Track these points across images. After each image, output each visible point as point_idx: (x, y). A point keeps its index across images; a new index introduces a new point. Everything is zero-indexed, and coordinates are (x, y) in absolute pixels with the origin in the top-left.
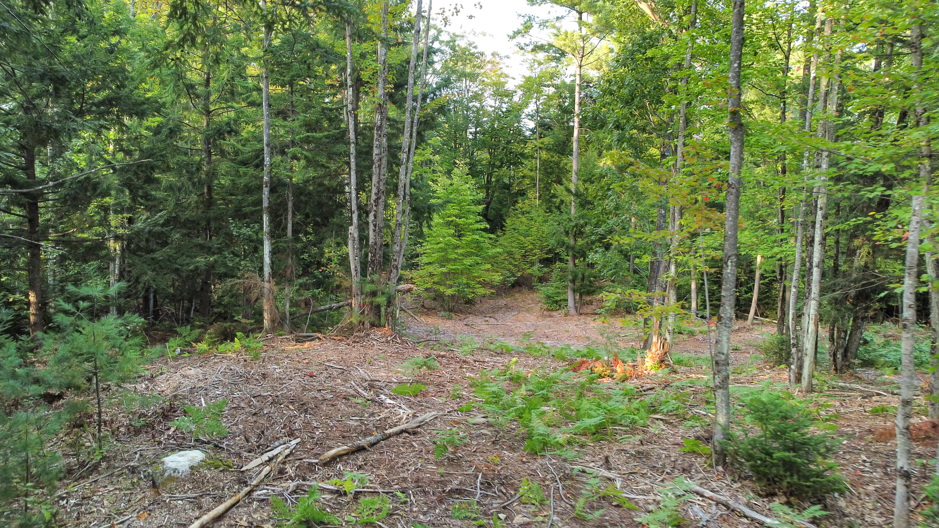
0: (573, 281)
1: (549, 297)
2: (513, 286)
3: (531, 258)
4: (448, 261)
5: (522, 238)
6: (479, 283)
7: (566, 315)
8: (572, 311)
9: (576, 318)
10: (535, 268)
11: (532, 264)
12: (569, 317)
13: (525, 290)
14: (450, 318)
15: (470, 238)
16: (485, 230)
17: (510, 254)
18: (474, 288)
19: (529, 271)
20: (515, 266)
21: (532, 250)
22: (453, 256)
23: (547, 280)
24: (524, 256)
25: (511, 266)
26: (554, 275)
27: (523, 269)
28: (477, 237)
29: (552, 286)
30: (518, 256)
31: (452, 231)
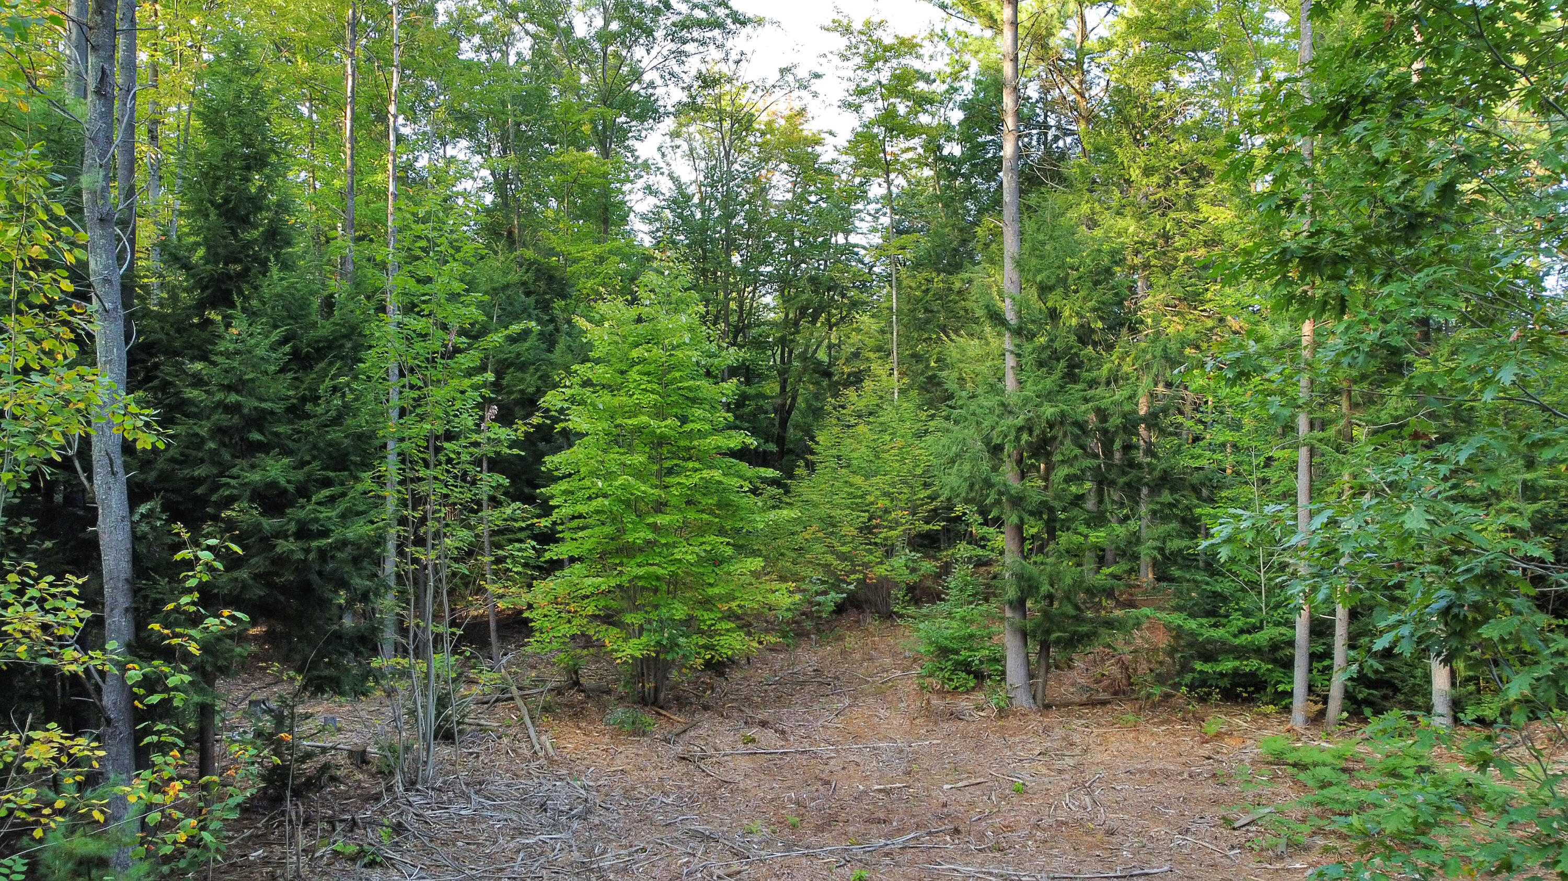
0: (1019, 605)
1: (944, 652)
2: (840, 609)
3: (884, 533)
4: (629, 551)
5: (858, 480)
6: (731, 616)
7: (1002, 713)
8: (1022, 700)
9: (1036, 722)
10: (898, 562)
11: (890, 552)
12: (1012, 722)
13: (872, 623)
14: (639, 731)
15: (696, 478)
16: (742, 454)
17: (830, 523)
18: (711, 633)
19: (881, 570)
20: (842, 557)
21: (886, 511)
22: (641, 535)
23: (935, 597)
24: (867, 529)
25: (830, 558)
26: (953, 581)
27: (866, 565)
28: (717, 474)
29: (950, 615)
30: (849, 530)
31: (638, 459)
